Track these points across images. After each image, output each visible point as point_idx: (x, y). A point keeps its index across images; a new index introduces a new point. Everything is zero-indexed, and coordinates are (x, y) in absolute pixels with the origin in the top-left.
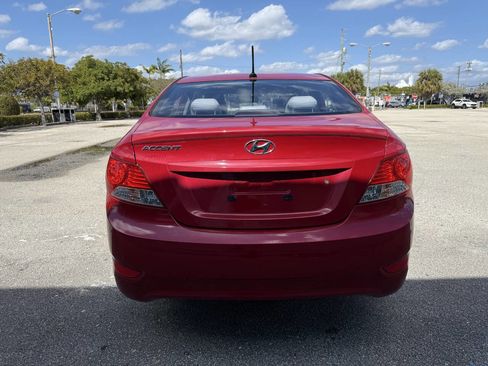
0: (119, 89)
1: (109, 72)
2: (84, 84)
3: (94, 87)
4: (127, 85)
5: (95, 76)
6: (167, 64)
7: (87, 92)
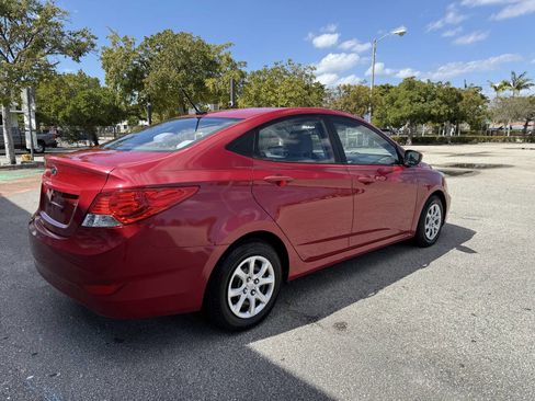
0: (434, 111)
1: (428, 93)
2: (398, 107)
3: (406, 110)
4: (444, 106)
5: (411, 98)
6: (524, 78)
7: (398, 115)
